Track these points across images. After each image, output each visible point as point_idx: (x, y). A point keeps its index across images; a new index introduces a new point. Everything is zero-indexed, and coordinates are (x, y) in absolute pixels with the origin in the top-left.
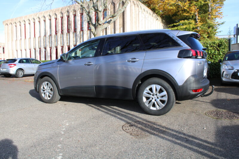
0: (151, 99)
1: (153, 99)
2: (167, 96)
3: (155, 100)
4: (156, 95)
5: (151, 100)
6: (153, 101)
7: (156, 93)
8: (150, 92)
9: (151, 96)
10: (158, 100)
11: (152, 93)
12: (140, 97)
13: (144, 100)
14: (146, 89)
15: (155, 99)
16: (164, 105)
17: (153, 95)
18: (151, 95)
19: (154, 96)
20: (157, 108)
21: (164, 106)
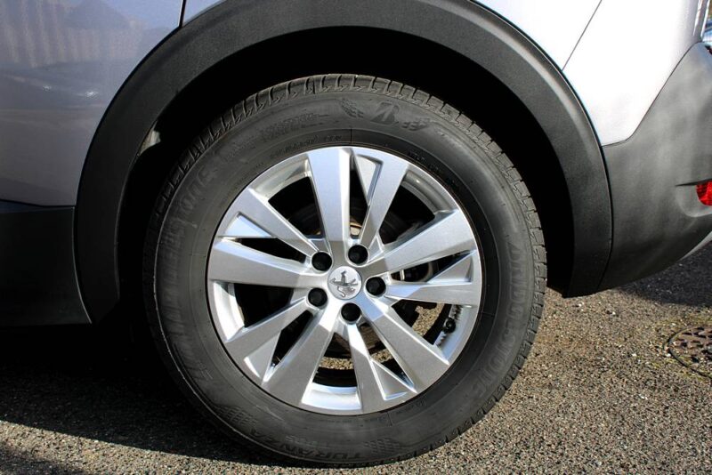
0: (301, 304)
1: (318, 297)
2: (475, 255)
3: (350, 312)
4: (358, 254)
5: (306, 319)
6: (330, 319)
7: (351, 243)
8: (288, 231)
9: (306, 273)
10: (380, 309)
11: (309, 245)
12: (173, 294)
13: (228, 316)
14: (238, 205)
15: (350, 298)
16: (443, 357)
17: (322, 262)
18: (300, 258)
19: (336, 272)
20: (369, 393)
21: (447, 363)
